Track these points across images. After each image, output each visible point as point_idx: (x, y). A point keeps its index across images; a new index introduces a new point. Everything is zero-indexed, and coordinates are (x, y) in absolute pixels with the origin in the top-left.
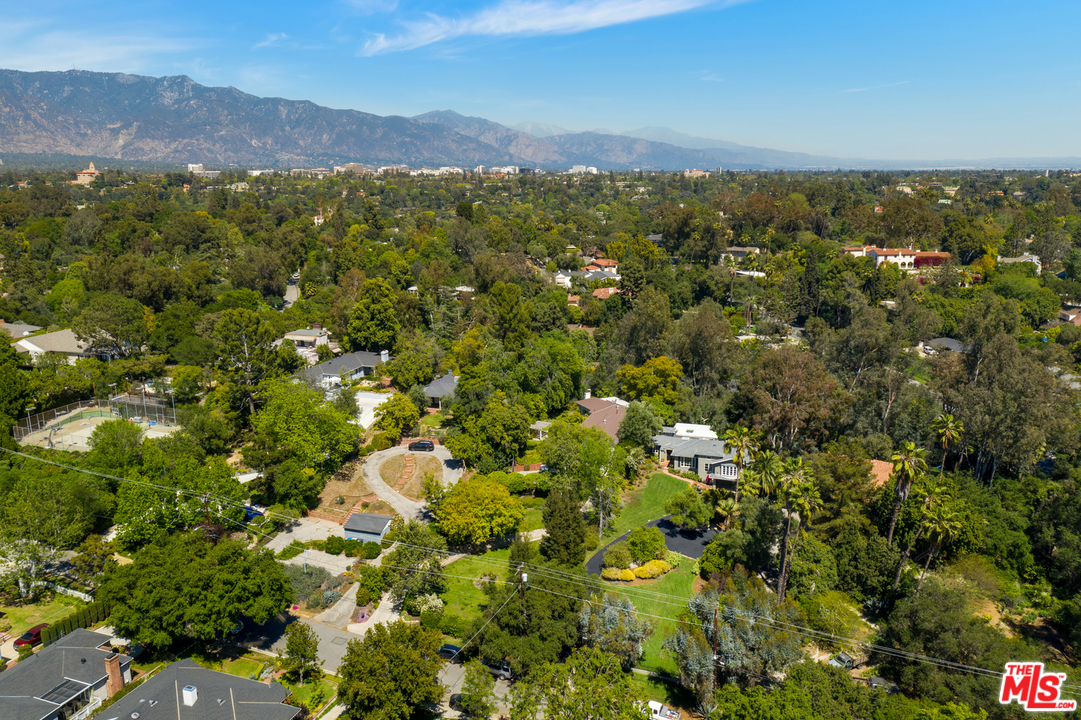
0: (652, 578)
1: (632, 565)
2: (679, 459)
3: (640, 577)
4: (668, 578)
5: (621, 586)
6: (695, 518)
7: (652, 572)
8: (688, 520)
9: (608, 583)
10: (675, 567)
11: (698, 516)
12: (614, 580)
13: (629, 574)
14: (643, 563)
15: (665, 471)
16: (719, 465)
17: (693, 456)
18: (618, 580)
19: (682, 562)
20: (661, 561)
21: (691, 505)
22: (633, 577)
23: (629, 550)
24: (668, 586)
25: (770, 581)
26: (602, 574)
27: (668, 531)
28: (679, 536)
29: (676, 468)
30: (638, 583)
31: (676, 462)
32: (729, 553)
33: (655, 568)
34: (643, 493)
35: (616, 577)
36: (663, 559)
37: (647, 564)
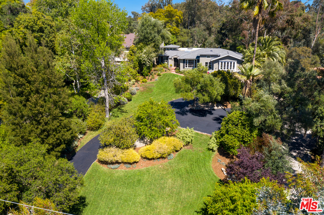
0: (162, 158)
1: (138, 144)
2: (184, 61)
3: (146, 158)
4: (182, 157)
5: (122, 170)
6: (207, 91)
7: (162, 151)
8: (200, 95)
9: (104, 168)
10: (188, 143)
11: (210, 89)
12: (112, 163)
13: (132, 155)
14: (151, 141)
15: (174, 72)
16: (217, 61)
17: (195, 58)
18: (117, 162)
19: (196, 138)
20: (172, 138)
21: (202, 80)
22: (137, 157)
23: (135, 126)
24: (182, 166)
25: (294, 154)
26: (99, 156)
27: (178, 110)
28: (189, 115)
29: (182, 69)
30: (143, 166)
31: (181, 65)
32: (257, 121)
33: (165, 146)
34: (154, 84)
35: (116, 159)
36: (174, 135)
37: (155, 142)
